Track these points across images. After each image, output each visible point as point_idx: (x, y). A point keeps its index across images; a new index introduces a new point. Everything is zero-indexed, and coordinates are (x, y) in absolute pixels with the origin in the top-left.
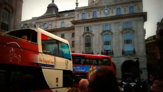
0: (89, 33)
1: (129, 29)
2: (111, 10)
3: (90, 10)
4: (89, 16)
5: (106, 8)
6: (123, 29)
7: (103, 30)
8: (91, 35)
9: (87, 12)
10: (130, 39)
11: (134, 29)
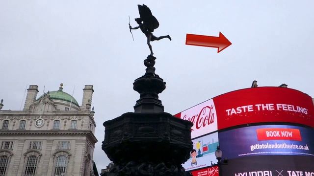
0: (6, 151)
1: (64, 152)
2: (46, 122)
3: (17, 117)
4: (14, 125)
5: (40, 118)
6: (56, 150)
7: (29, 149)
8: (8, 155)
9: (12, 120)
10: (64, 166)
11: (70, 152)
